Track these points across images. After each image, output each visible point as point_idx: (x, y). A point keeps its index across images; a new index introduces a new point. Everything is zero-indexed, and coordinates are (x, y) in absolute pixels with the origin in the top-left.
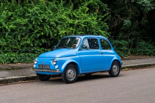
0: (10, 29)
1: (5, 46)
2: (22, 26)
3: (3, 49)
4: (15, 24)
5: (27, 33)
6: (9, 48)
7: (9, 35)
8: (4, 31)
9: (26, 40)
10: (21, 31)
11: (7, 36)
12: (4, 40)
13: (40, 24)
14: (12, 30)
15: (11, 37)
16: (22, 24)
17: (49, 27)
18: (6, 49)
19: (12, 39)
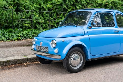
0: (47, 8)
1: (43, 23)
2: (57, 6)
3: (42, 26)
4: (52, 4)
5: (61, 12)
6: (46, 25)
7: (47, 13)
8: (43, 10)
9: (61, 18)
10: (57, 10)
11: (45, 14)
12: (42, 17)
13: (73, 4)
14: (49, 9)
15: (48, 15)
16: (57, 3)
17: (81, 6)
18: (44, 25)
19: (49, 17)
